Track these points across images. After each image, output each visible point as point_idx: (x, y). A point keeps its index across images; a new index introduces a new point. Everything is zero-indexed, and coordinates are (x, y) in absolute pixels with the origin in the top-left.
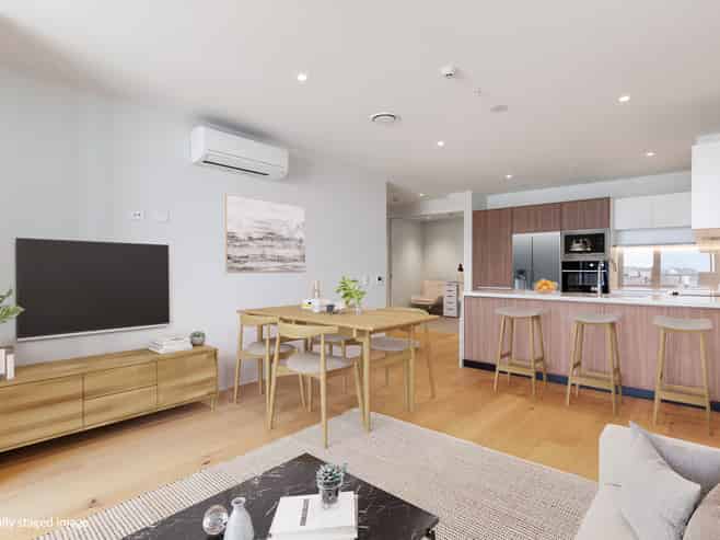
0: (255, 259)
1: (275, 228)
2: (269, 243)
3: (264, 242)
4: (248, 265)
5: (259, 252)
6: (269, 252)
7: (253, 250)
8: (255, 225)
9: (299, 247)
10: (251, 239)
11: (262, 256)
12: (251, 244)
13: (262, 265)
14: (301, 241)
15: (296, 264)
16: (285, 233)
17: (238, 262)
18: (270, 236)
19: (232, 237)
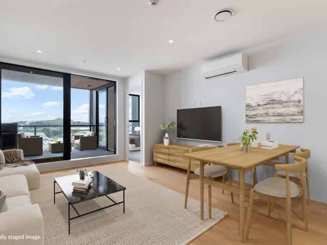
0: (262, 115)
1: (276, 97)
2: (272, 106)
3: (268, 106)
4: (258, 119)
5: (264, 111)
6: (271, 111)
7: (261, 111)
8: (262, 97)
9: (298, 106)
10: (259, 105)
11: (266, 114)
12: (259, 108)
13: (266, 119)
14: (299, 102)
15: (295, 117)
16: (284, 99)
17: (252, 117)
18: (273, 102)
19: (248, 106)
